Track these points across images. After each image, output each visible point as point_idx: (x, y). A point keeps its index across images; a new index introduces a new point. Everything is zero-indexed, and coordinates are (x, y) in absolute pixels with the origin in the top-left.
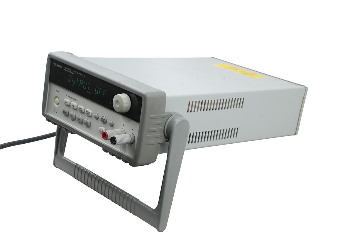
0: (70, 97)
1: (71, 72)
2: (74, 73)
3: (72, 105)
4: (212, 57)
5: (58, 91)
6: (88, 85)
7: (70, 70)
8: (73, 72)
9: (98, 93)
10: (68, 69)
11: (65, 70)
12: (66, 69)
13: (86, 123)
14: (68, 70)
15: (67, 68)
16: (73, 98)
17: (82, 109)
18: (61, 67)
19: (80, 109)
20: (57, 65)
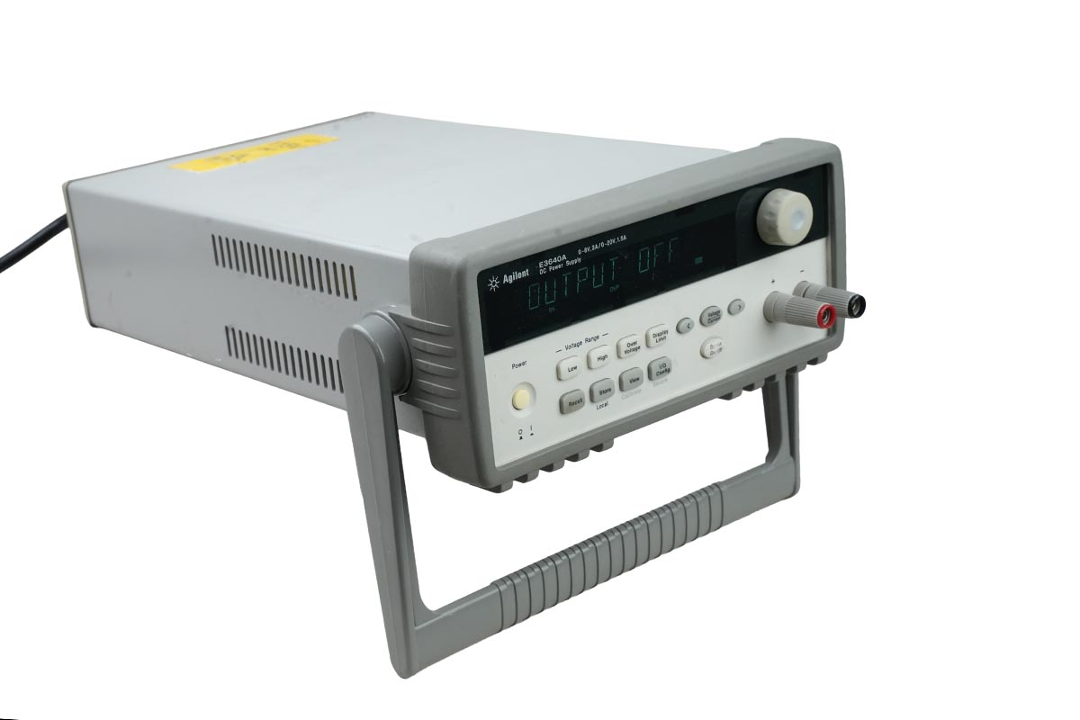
0: (575, 346)
2: (582, 256)
3: (599, 359)
5: (520, 365)
7: (564, 257)
8: (576, 256)
10: (555, 260)
11: (542, 272)
12: (547, 268)
13: (662, 370)
14: (554, 264)
15: (547, 262)
16: (587, 340)
17: (635, 343)
18: (525, 273)
19: (629, 349)
20: (506, 279)
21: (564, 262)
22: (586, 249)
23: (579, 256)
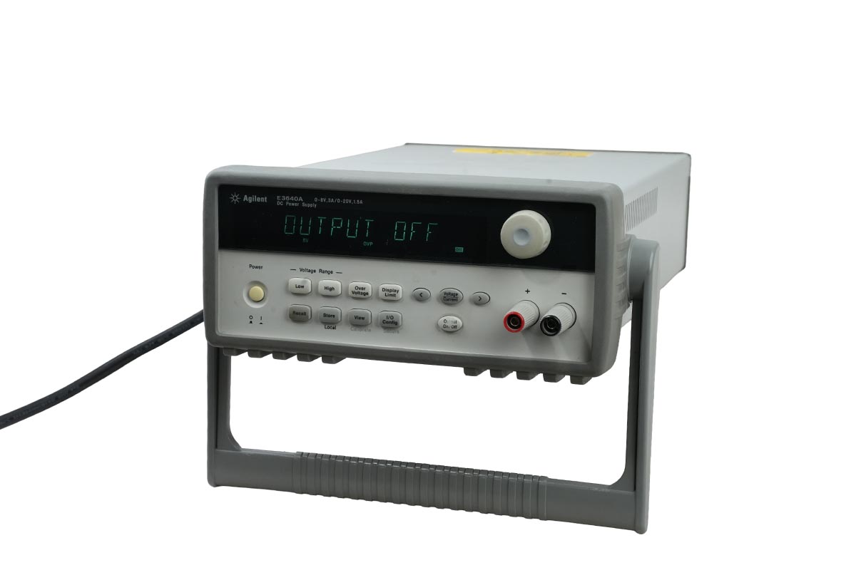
0: (309, 271)
1: (304, 205)
2: (318, 203)
3: (326, 288)
4: (407, 144)
5: (257, 267)
6: (363, 225)
7: (301, 199)
8: (312, 202)
9: (408, 235)
10: (292, 198)
11: (279, 203)
12: (285, 202)
13: (390, 320)
14: (290, 201)
15: (284, 198)
16: (320, 271)
17: (363, 289)
18: (264, 199)
19: (357, 291)
20: (246, 198)
21: (300, 202)
22: (322, 199)
23: (315, 203)
